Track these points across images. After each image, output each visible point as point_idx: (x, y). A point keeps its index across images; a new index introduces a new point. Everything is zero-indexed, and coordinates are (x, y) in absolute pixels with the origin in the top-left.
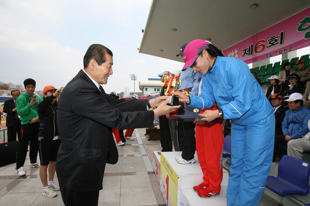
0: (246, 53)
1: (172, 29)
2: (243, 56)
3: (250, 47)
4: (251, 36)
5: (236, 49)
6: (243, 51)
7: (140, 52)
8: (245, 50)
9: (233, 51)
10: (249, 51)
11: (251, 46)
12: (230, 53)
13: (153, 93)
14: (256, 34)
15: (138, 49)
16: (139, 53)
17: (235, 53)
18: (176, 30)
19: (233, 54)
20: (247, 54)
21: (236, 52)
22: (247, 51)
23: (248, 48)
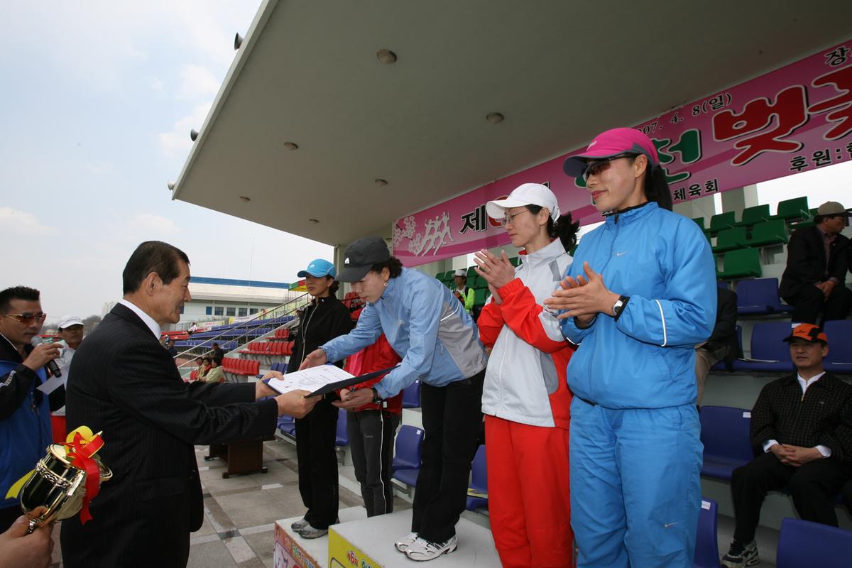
0: (468, 223)
1: (285, 144)
2: (462, 231)
3: (478, 210)
4: (482, 185)
5: (444, 213)
6: (463, 218)
7: (176, 196)
8: (467, 217)
9: (437, 217)
10: (477, 219)
11: (480, 208)
12: (431, 220)
13: (204, 321)
14: (492, 182)
15: (171, 188)
16: (173, 199)
17: (442, 223)
18: (296, 146)
19: (437, 224)
20: (472, 227)
21: (445, 219)
22: (472, 220)
23: (474, 212)
